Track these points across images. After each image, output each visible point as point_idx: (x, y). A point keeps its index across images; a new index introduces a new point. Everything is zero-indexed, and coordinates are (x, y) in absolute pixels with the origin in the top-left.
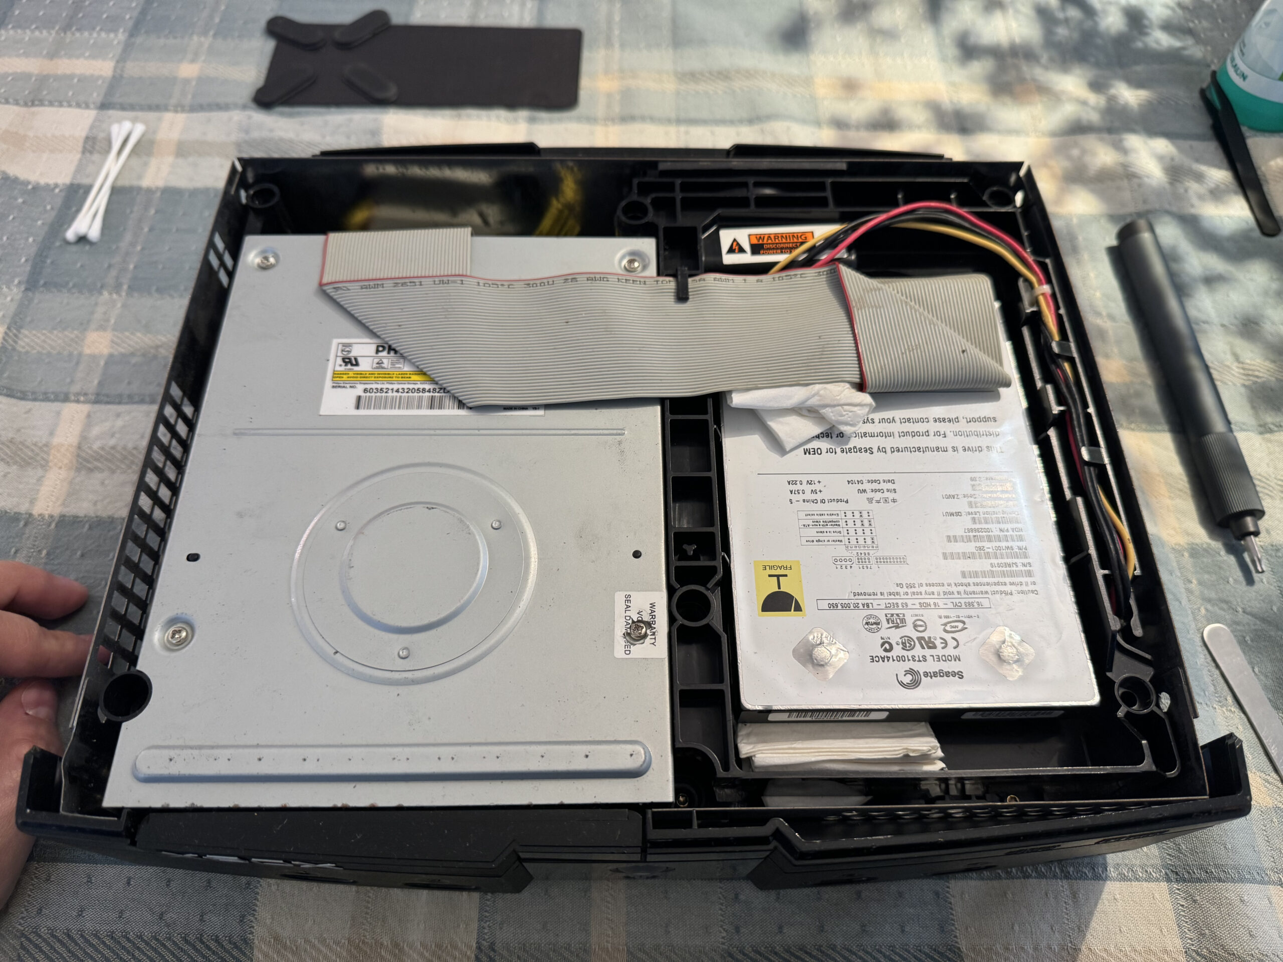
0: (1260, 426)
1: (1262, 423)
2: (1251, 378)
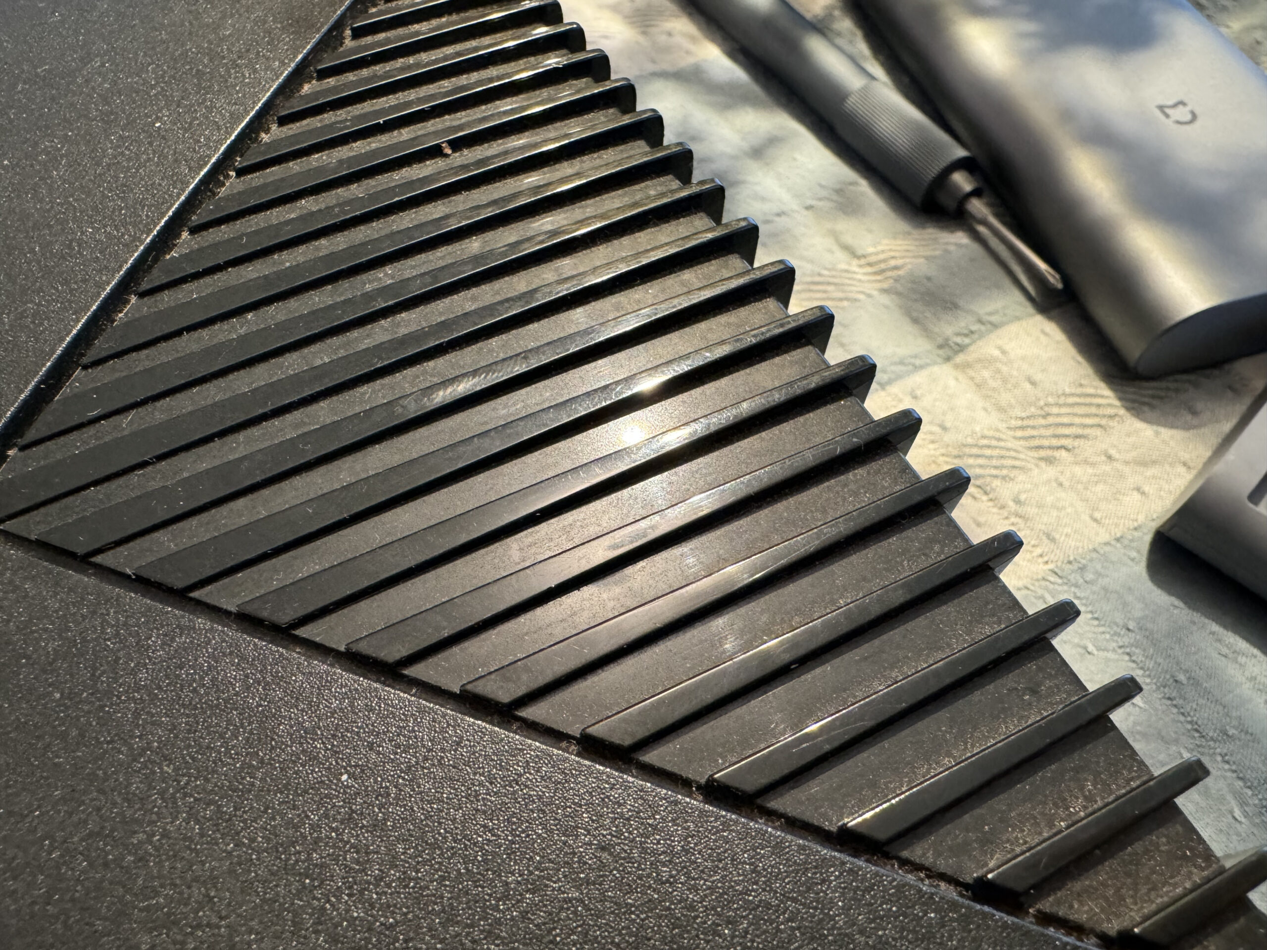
0: (940, 347)
1: (940, 340)
2: (889, 274)
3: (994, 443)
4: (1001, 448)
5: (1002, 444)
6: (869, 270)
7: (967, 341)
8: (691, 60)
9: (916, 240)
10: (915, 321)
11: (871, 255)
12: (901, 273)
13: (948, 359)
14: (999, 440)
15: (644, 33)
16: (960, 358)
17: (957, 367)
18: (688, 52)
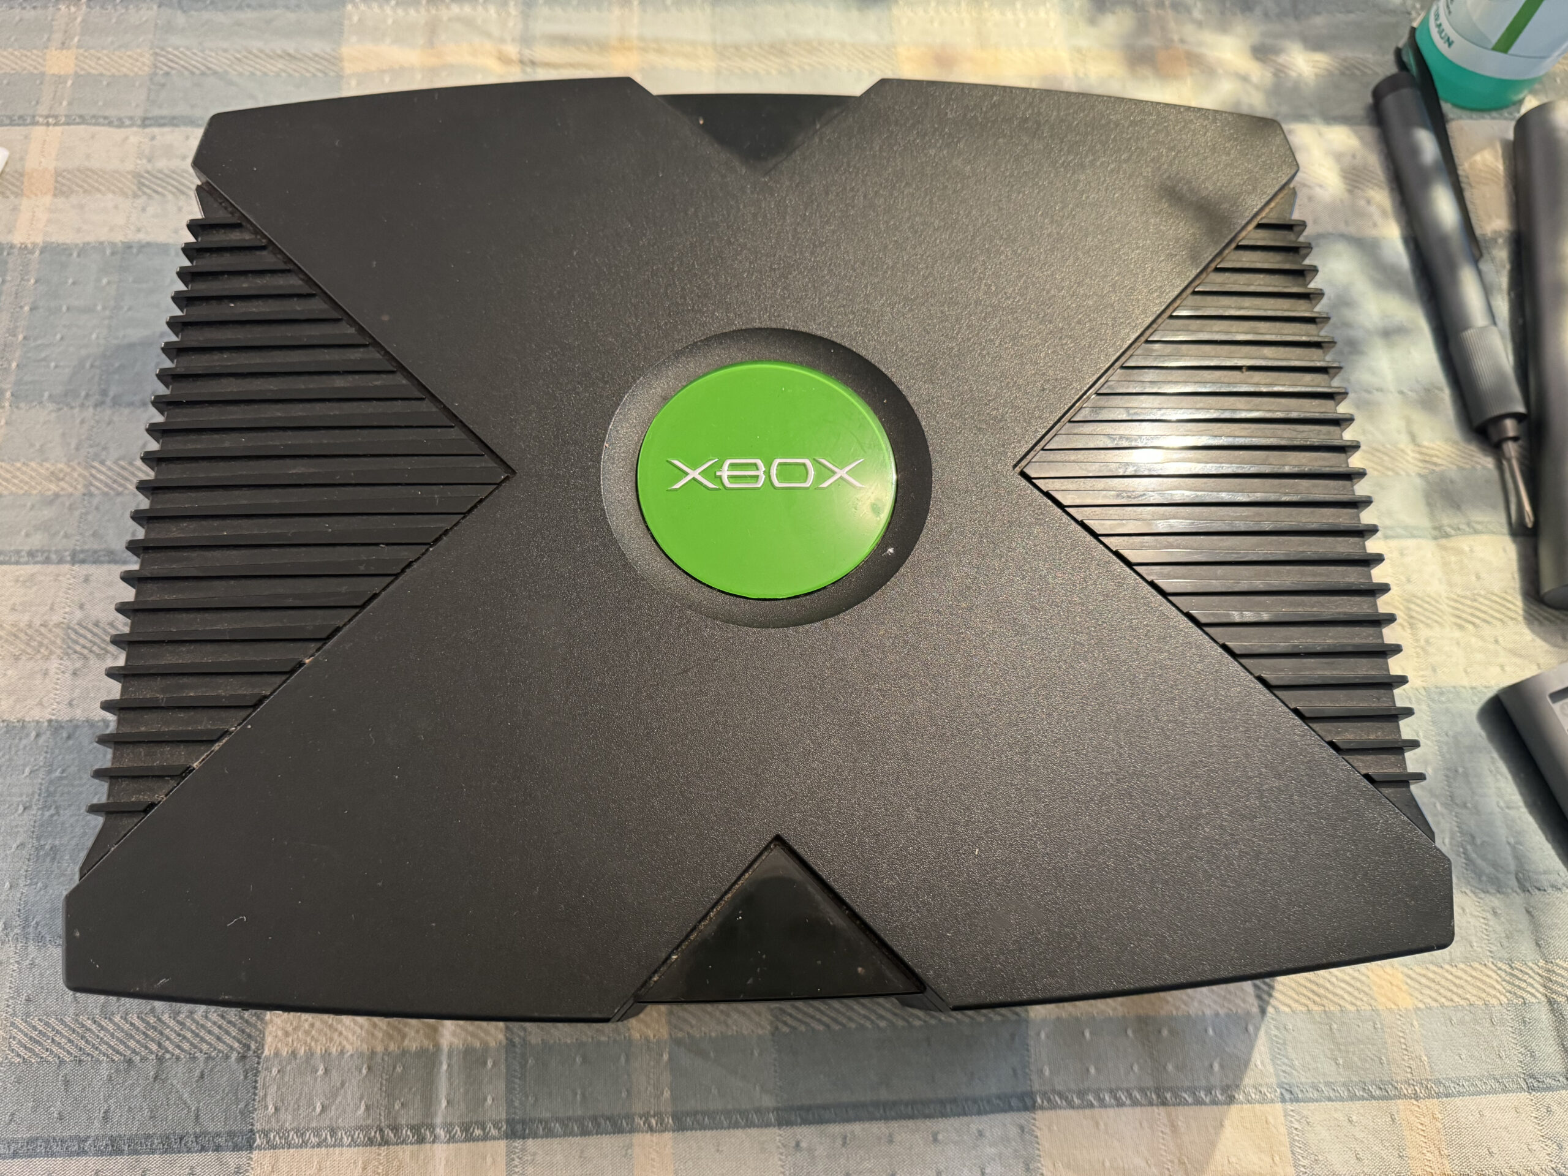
0: (1435, 528)
1: (1437, 524)
2: (1428, 466)
3: (1433, 603)
4: (1436, 607)
5: (1437, 605)
6: (1418, 456)
7: (1453, 532)
8: (1374, 233)
9: (1459, 450)
10: (1429, 504)
11: (1425, 447)
12: (1437, 469)
13: (1435, 538)
14: (1437, 602)
15: (1350, 192)
16: (1444, 541)
17: (1438, 545)
18: (1375, 225)
